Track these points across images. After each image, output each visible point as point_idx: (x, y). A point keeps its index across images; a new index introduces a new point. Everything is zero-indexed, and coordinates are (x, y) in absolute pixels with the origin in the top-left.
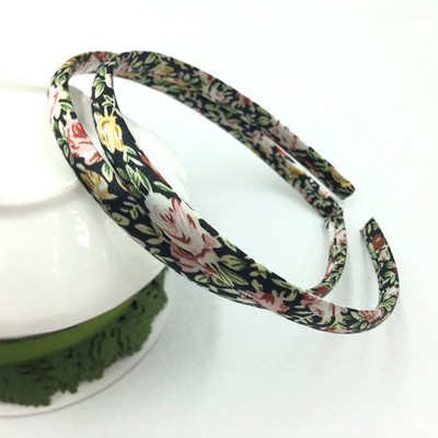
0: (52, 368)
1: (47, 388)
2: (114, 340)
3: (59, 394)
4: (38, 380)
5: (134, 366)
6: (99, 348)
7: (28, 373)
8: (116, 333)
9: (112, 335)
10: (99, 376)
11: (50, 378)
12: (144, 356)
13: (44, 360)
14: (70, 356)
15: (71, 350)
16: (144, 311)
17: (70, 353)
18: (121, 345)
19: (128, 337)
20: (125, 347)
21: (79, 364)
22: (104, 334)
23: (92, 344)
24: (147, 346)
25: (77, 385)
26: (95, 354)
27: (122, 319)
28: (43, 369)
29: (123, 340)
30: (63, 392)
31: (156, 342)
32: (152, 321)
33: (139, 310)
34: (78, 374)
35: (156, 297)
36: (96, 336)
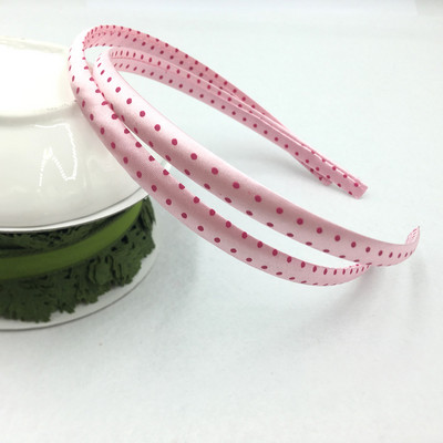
0: (52, 286)
1: (46, 303)
2: (107, 267)
3: (58, 313)
4: (40, 295)
5: (125, 295)
6: (94, 272)
7: (30, 288)
8: (109, 260)
9: (106, 261)
10: (94, 300)
11: (50, 295)
13: (46, 278)
14: (68, 277)
15: (70, 270)
16: (133, 247)
17: (69, 274)
18: (114, 273)
19: (120, 265)
20: (118, 276)
21: (76, 286)
22: (99, 260)
23: (88, 268)
24: (137, 279)
25: (74, 306)
26: (91, 276)
27: (114, 249)
28: (43, 286)
29: (116, 268)
30: (61, 312)
32: (141, 258)
33: (130, 244)
34: (75, 296)
35: (144, 238)
36: (92, 261)
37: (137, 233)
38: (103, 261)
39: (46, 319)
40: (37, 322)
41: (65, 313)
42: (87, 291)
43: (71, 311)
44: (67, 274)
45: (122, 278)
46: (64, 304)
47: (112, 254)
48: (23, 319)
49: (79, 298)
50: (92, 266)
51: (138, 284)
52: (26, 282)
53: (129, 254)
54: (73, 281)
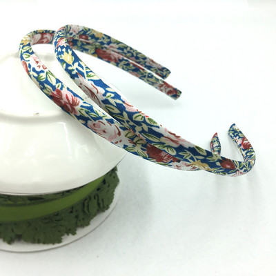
37: (110, 175)
38: (93, 198)
39: (60, 241)
40: (54, 244)
41: (70, 235)
42: (83, 219)
43: (74, 233)
44: (70, 210)
45: (104, 207)
46: (70, 230)
47: (98, 192)
48: (44, 243)
49: (79, 224)
50: (86, 202)
51: (113, 209)
52: (46, 219)
53: (108, 191)
54: (74, 214)
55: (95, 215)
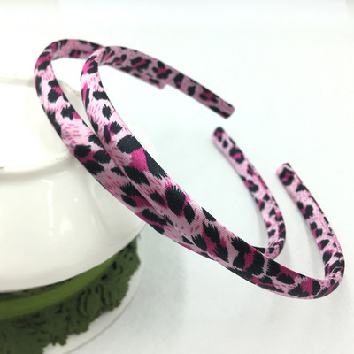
0: (44, 322)
1: (40, 340)
2: (98, 296)
3: (50, 346)
4: (33, 334)
5: (115, 320)
6: (85, 303)
7: (23, 327)
8: (99, 289)
9: (97, 291)
10: (85, 329)
11: (43, 332)
12: (123, 311)
13: (37, 315)
14: (60, 311)
15: (61, 305)
16: (122, 271)
17: (59, 308)
18: (103, 300)
19: (110, 293)
20: (107, 302)
21: (68, 319)
22: (90, 291)
23: (79, 300)
24: (125, 301)
25: (66, 338)
26: (82, 309)
27: (104, 277)
28: (36, 324)
29: (106, 296)
30: (54, 344)
31: (133, 298)
32: (128, 279)
33: (118, 270)
34: (67, 328)
35: (131, 259)
36: (83, 293)
37: (125, 256)
38: (93, 291)
41: (58, 346)
42: (78, 322)
43: (63, 343)
45: (111, 304)
46: (57, 337)
47: (103, 283)
49: (71, 329)
50: (83, 297)
51: (127, 306)
53: (119, 280)
54: (65, 314)
55: (98, 315)
